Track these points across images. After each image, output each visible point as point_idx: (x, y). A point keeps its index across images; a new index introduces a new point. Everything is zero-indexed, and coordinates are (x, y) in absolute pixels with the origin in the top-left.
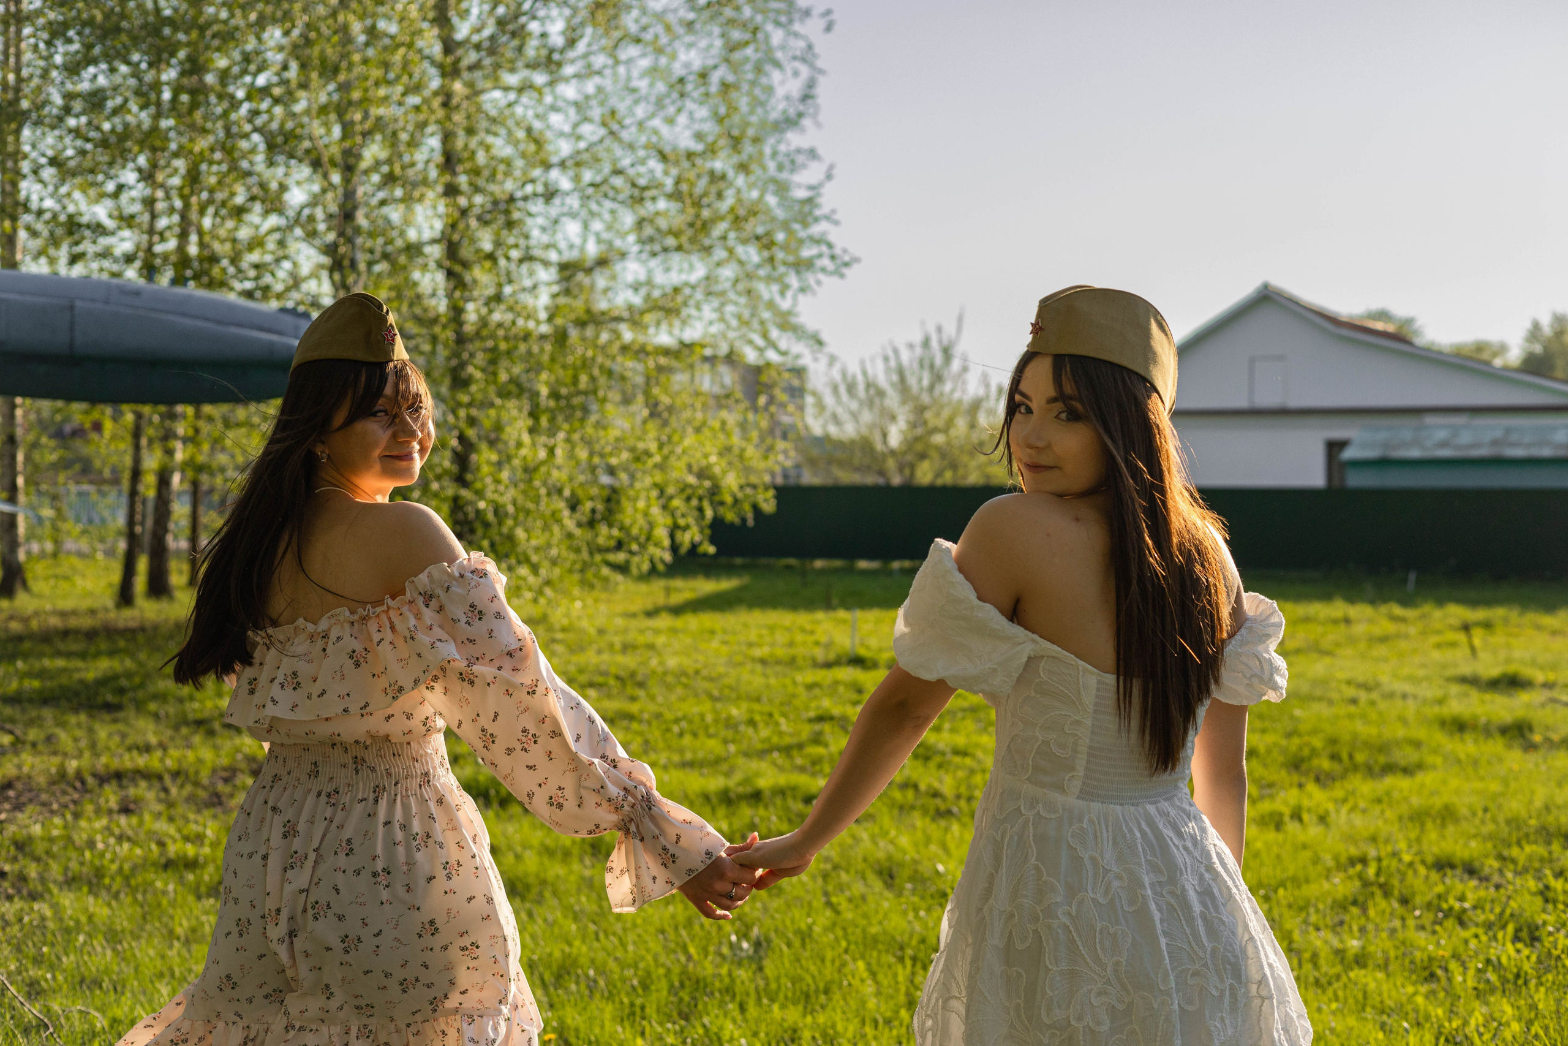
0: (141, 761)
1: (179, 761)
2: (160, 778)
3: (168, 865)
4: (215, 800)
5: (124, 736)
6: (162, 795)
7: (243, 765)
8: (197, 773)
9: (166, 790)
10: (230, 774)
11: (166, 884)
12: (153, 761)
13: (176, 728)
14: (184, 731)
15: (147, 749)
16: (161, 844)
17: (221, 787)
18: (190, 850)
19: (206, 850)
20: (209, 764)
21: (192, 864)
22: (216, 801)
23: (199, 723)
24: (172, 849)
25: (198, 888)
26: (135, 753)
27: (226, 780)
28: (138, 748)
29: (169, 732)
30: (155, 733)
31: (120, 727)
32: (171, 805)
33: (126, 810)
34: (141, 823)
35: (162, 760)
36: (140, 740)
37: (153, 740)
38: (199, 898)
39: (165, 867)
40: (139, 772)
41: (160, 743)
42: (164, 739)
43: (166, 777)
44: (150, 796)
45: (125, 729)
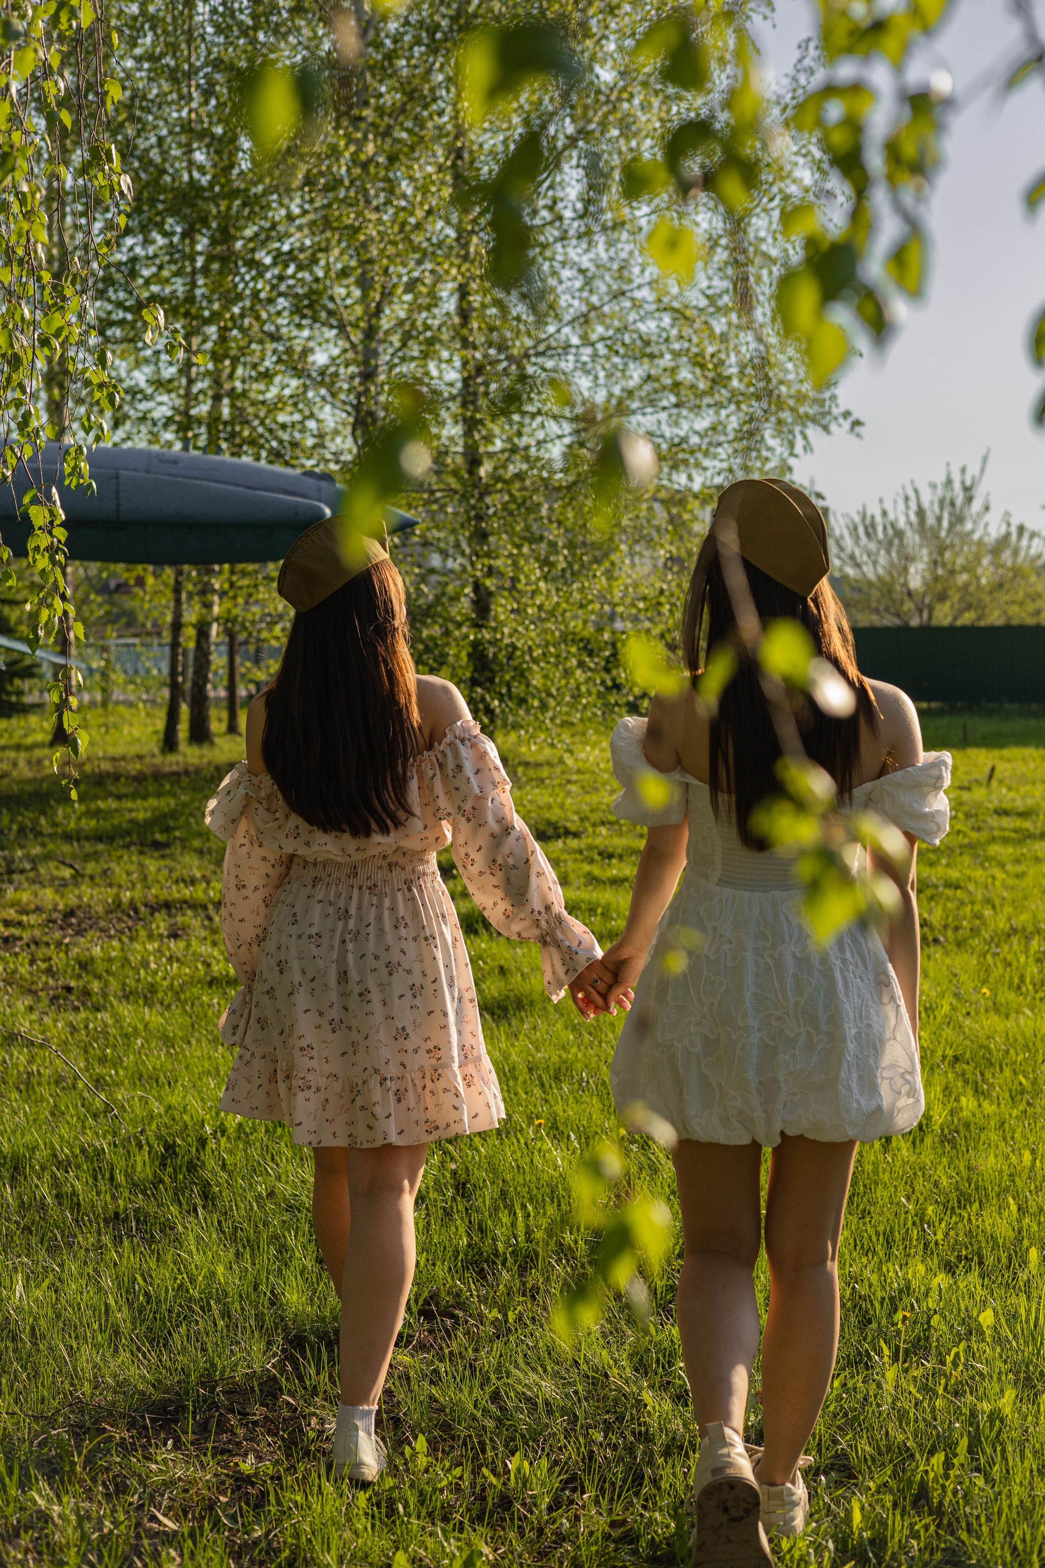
0: (187, 892)
2: (205, 907)
3: (212, 982)
5: (171, 871)
6: (206, 923)
9: (210, 919)
11: (211, 998)
12: (198, 893)
15: (193, 882)
16: (208, 965)
24: (215, 969)
26: (182, 885)
28: (184, 881)
29: (212, 867)
30: (199, 868)
31: (168, 862)
32: (214, 931)
33: (174, 936)
34: (189, 945)
35: (205, 891)
36: (185, 873)
37: (198, 875)
39: (210, 984)
40: (186, 902)
41: (204, 877)
42: (208, 873)
43: (210, 907)
44: (196, 923)
45: (172, 864)
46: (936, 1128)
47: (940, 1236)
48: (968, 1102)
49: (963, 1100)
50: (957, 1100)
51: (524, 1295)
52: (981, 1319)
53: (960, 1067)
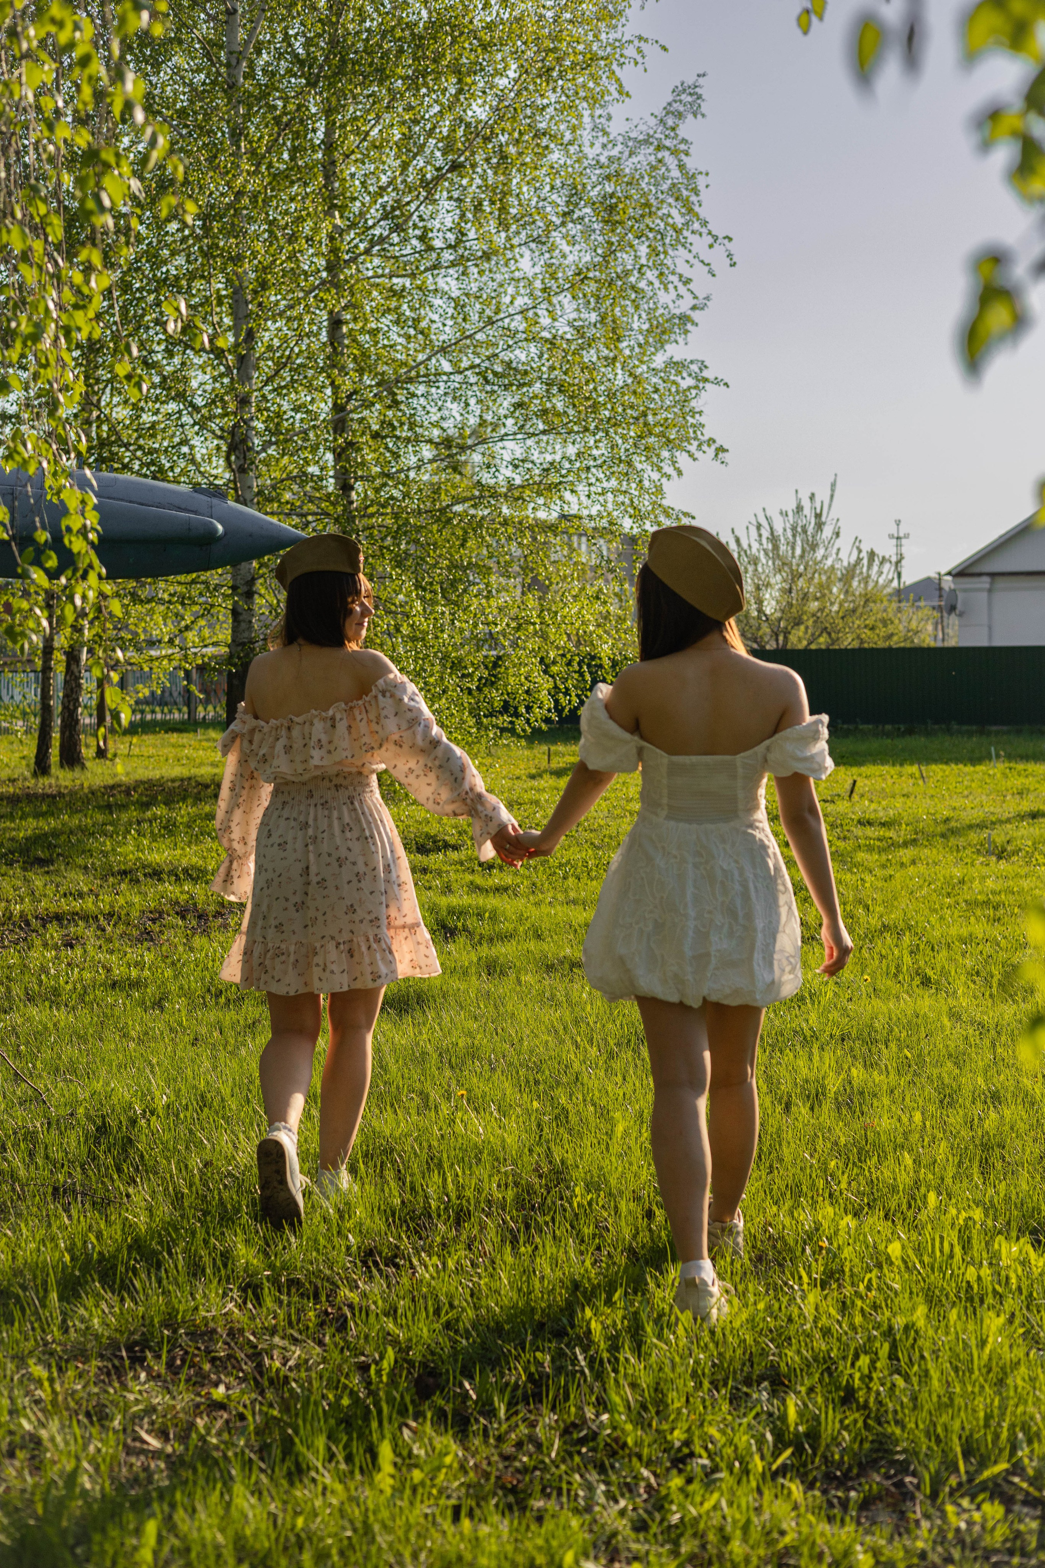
0: (77, 905)
1: (110, 904)
2: (96, 919)
4: (145, 936)
5: (58, 886)
6: (99, 933)
7: (168, 908)
8: (127, 915)
9: (103, 929)
10: (157, 915)
11: (115, 999)
12: (89, 904)
13: (104, 878)
14: (111, 880)
15: (81, 895)
16: (109, 970)
17: (150, 925)
18: (134, 973)
19: (147, 973)
20: (137, 907)
21: (136, 984)
22: (147, 936)
23: (125, 873)
24: (118, 972)
25: (144, 1003)
26: (71, 899)
27: (154, 921)
28: (72, 894)
29: (98, 882)
30: (86, 883)
31: (53, 877)
33: (70, 945)
34: (85, 953)
35: (95, 903)
36: (72, 888)
37: (85, 889)
39: (114, 985)
40: (76, 914)
41: (91, 890)
42: (95, 887)
43: (101, 918)
44: (89, 933)
45: (58, 879)
46: (831, 1095)
47: (844, 1185)
48: (858, 1074)
49: (854, 1072)
50: (848, 1071)
53: (847, 1044)
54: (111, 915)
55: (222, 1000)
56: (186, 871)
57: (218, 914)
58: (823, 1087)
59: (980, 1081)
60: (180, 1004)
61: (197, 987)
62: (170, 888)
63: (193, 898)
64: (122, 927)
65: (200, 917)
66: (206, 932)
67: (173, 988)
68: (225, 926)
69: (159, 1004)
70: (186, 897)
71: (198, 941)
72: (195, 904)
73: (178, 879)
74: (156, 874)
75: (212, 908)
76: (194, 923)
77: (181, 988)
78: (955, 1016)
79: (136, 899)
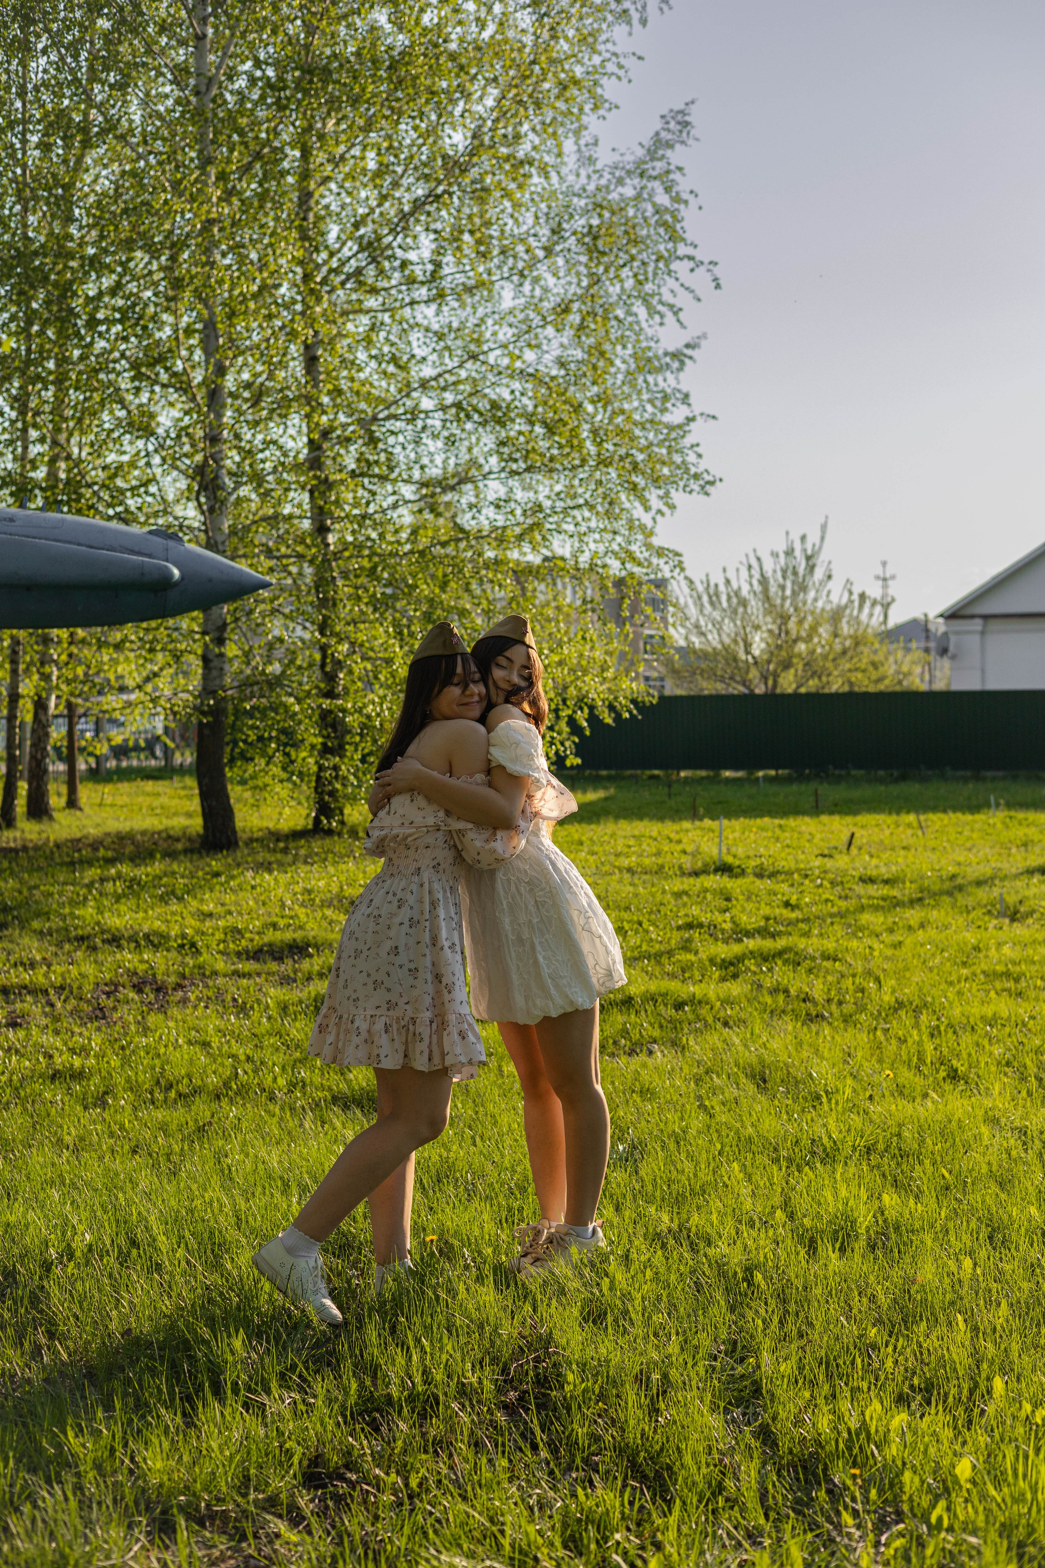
0: (26, 977)
1: (63, 975)
2: (45, 993)
3: (55, 1076)
4: (98, 1012)
6: (47, 1009)
7: (124, 979)
8: (80, 988)
9: (52, 1005)
10: (112, 988)
11: (54, 1094)
12: (39, 977)
13: (59, 945)
14: (67, 947)
15: (33, 965)
16: (51, 1057)
17: (103, 1000)
18: (77, 1062)
19: (92, 1062)
20: (92, 979)
21: (78, 1075)
22: (100, 1014)
23: (81, 939)
24: (58, 1061)
25: (84, 1098)
26: (21, 969)
27: (108, 994)
28: (23, 964)
29: (53, 949)
30: (39, 950)
32: (57, 1019)
33: (13, 1024)
34: (28, 1036)
35: (46, 975)
36: (24, 956)
37: (38, 958)
38: (86, 1108)
39: (53, 1078)
40: (25, 987)
41: (44, 959)
42: (48, 955)
43: (51, 992)
44: (37, 1010)
45: (11, 946)
46: (862, 1231)
47: (889, 1364)
48: (889, 1199)
49: (886, 1198)
50: (879, 1198)
51: (426, 1452)
52: (958, 1471)
53: (874, 1159)
54: (62, 988)
55: (173, 1094)
56: (147, 936)
57: (179, 986)
58: (854, 1222)
59: (1033, 1210)
60: (124, 1099)
61: (145, 1079)
62: (128, 958)
63: (152, 968)
64: (73, 1002)
65: (158, 990)
66: (162, 1009)
67: (120, 1080)
68: (184, 1001)
69: (101, 1101)
70: (145, 966)
71: (153, 1019)
72: (154, 975)
73: (138, 946)
74: (115, 940)
75: (172, 979)
76: (152, 997)
77: (128, 1080)
78: (993, 1121)
79: (89, 969)
